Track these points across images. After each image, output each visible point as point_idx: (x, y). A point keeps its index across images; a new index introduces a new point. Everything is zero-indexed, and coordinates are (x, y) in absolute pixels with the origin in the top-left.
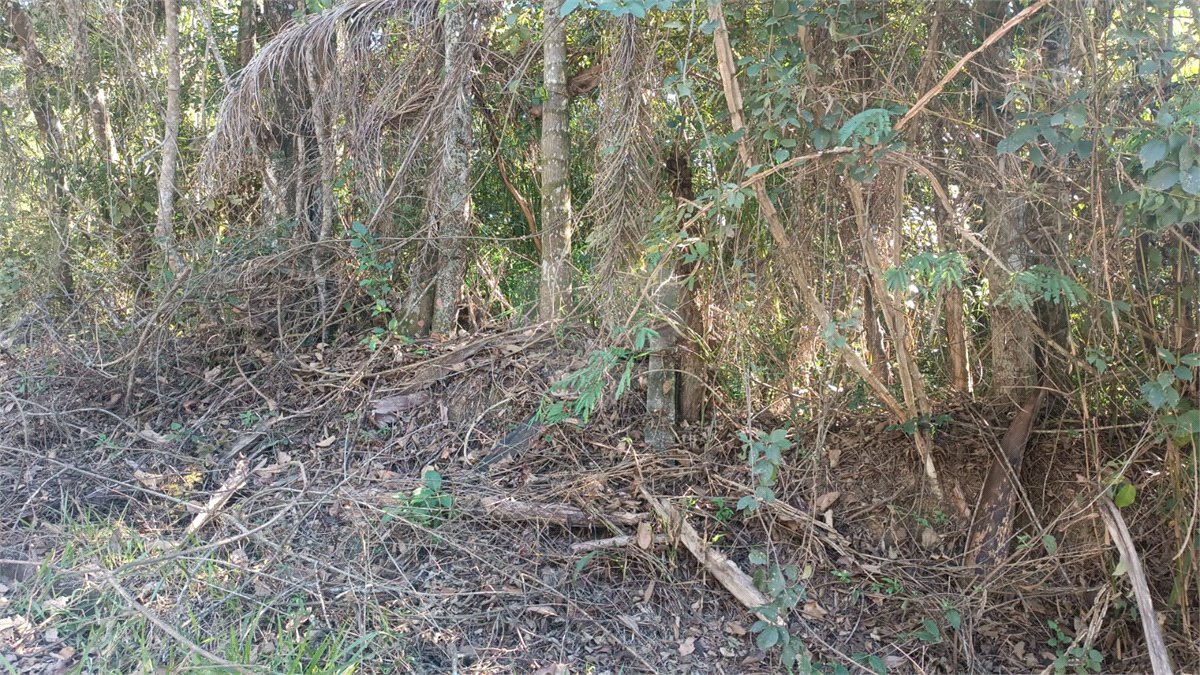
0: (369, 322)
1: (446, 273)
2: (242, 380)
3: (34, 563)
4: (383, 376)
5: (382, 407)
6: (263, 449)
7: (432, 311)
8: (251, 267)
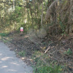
0: (62, 32)
1: (70, 27)
2: (49, 38)
3: (32, 54)
4: (63, 38)
5: (63, 41)
6: (51, 45)
7: (69, 31)
8: (49, 27)
